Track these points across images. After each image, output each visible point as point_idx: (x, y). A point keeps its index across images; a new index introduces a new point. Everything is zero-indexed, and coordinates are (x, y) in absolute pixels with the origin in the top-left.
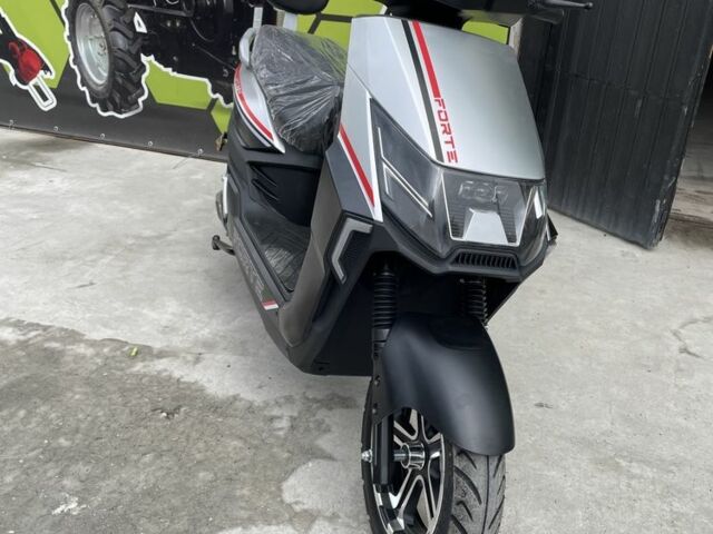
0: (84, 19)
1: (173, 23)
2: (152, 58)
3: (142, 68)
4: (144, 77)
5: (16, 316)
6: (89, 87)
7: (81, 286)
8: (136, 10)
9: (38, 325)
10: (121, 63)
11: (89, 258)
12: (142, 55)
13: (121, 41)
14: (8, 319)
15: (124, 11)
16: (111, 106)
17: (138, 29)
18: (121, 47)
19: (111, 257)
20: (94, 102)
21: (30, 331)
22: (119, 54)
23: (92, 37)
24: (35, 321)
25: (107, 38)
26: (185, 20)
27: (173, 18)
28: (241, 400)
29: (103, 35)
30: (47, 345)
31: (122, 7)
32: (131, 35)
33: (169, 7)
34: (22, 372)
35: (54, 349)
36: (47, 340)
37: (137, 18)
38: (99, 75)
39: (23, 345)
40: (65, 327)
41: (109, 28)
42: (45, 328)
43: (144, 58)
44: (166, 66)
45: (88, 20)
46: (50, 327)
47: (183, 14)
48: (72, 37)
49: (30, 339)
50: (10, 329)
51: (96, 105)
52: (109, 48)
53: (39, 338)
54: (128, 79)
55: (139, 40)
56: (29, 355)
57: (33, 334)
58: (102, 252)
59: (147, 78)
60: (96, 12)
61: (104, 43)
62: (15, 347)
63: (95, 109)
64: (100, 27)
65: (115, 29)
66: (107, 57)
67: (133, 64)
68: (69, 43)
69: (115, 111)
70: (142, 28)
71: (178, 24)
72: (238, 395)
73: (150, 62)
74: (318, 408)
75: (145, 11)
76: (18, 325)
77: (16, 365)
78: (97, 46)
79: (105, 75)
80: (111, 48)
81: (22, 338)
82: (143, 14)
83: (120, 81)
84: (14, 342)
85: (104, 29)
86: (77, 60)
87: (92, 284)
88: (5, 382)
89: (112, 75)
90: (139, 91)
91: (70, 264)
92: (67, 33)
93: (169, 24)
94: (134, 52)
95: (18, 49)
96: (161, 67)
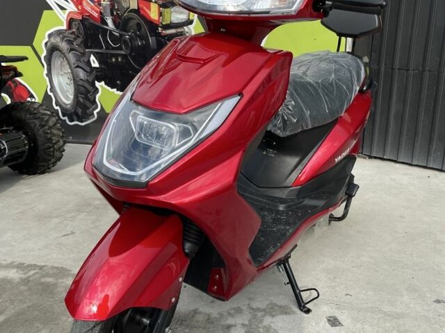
0: (57, 61)
1: (117, 59)
2: (103, 83)
3: (96, 90)
4: (97, 96)
5: (18, 260)
6: (61, 106)
7: (66, 235)
8: (91, 52)
9: (35, 265)
10: (82, 89)
11: (70, 215)
12: (96, 82)
13: (82, 74)
14: (12, 263)
15: (83, 54)
16: (75, 118)
17: (93, 65)
18: (82, 78)
19: (84, 214)
20: (64, 116)
21: (30, 270)
22: (81, 83)
23: (62, 73)
24: (33, 263)
25: (72, 73)
26: (124, 56)
27: (116, 56)
28: (201, 313)
29: (70, 71)
30: (43, 280)
31: (82, 51)
32: (88, 69)
33: (114, 48)
34: (26, 302)
35: (49, 282)
36: (44, 276)
37: (92, 58)
38: (67, 98)
39: (25, 281)
40: (56, 265)
41: (73, 66)
42: (41, 268)
43: (97, 84)
44: (112, 88)
45: (59, 62)
46: (44, 266)
47: (123, 53)
48: (49, 74)
49: (30, 277)
50: (15, 270)
51: (66, 118)
52: (74, 80)
53: (37, 276)
54: (87, 98)
55: (94, 72)
56: (30, 289)
57: (32, 272)
58: (78, 211)
59: (99, 97)
60: (65, 56)
61: (71, 76)
62: (18, 283)
63: (65, 120)
64: (68, 66)
65: (78, 67)
66: (72, 85)
67: (90, 88)
68: (47, 79)
69: (78, 121)
70: (95, 64)
71: (120, 59)
72: (197, 309)
73: (101, 86)
74: (264, 316)
75: (97, 53)
76: (20, 266)
77: (20, 298)
78: (66, 79)
79: (72, 97)
80: (75, 80)
81: (24, 276)
82: (96, 55)
83: (81, 100)
84: (17, 280)
85: (70, 67)
86: (52, 89)
87: (73, 233)
88: (13, 311)
89: (76, 97)
90: (94, 107)
91: (56, 220)
92: (46, 72)
93: (114, 60)
94: (91, 81)
95: (13, 85)
96: (109, 88)
